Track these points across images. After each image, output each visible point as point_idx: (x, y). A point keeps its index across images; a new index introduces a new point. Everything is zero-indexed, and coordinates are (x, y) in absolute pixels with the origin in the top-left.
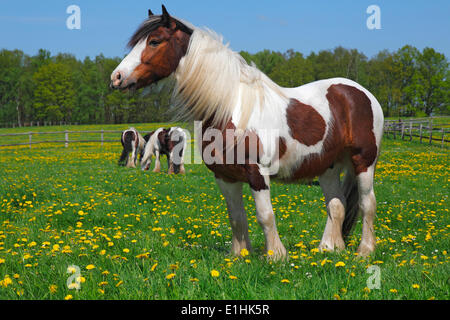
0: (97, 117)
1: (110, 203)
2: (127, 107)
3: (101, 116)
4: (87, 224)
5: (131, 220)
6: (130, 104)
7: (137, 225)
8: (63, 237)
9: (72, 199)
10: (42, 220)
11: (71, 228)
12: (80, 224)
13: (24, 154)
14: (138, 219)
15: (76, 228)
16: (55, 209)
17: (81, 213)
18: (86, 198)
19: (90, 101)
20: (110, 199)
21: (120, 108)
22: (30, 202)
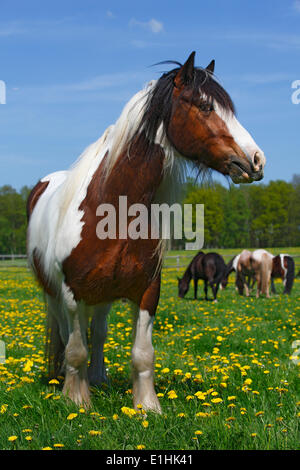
0: (243, 241)
1: (249, 328)
2: (272, 232)
3: (246, 240)
4: (224, 351)
5: (269, 346)
6: (275, 229)
7: (275, 352)
8: (198, 363)
9: (212, 323)
10: (180, 344)
11: (207, 354)
12: (216, 350)
13: (171, 277)
14: (276, 346)
15: (212, 354)
16: (194, 334)
17: (220, 338)
18: (226, 323)
19: (237, 227)
20: (250, 323)
21: (264, 232)
22: (171, 326)
